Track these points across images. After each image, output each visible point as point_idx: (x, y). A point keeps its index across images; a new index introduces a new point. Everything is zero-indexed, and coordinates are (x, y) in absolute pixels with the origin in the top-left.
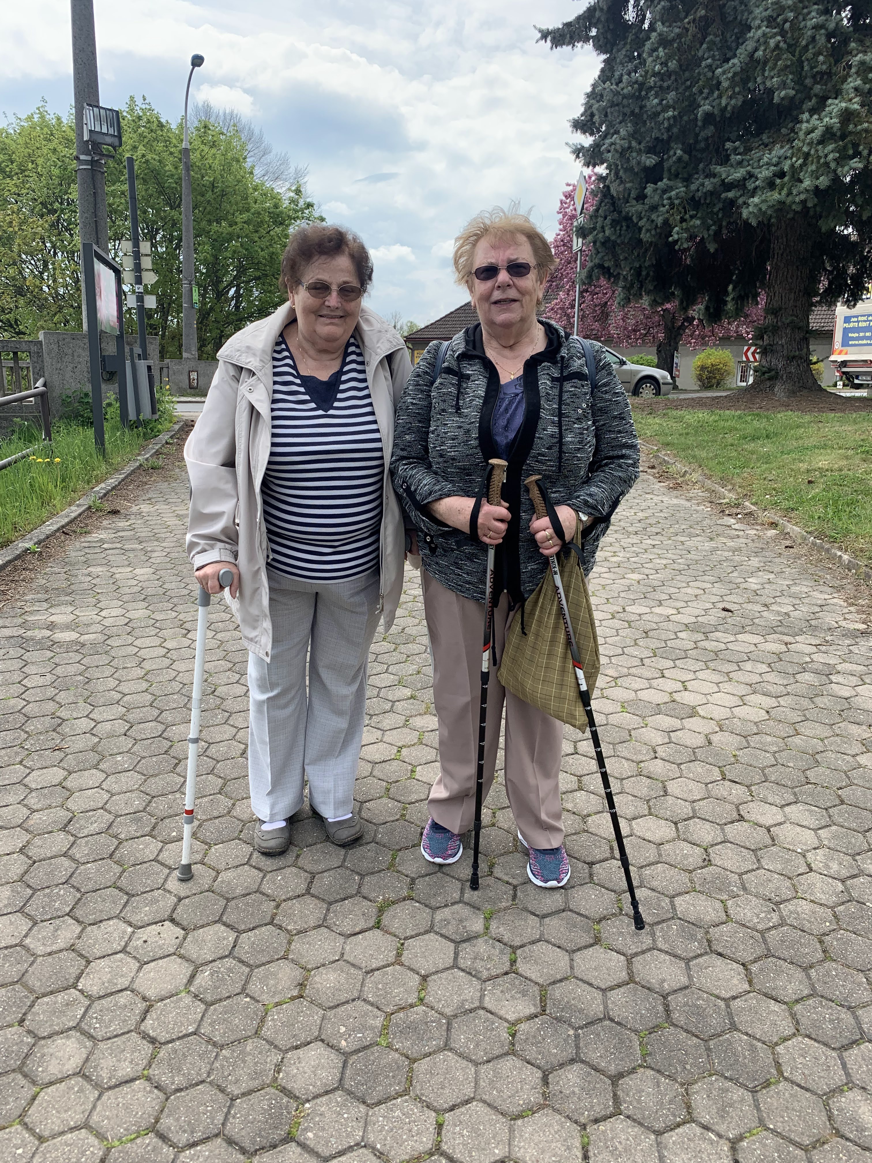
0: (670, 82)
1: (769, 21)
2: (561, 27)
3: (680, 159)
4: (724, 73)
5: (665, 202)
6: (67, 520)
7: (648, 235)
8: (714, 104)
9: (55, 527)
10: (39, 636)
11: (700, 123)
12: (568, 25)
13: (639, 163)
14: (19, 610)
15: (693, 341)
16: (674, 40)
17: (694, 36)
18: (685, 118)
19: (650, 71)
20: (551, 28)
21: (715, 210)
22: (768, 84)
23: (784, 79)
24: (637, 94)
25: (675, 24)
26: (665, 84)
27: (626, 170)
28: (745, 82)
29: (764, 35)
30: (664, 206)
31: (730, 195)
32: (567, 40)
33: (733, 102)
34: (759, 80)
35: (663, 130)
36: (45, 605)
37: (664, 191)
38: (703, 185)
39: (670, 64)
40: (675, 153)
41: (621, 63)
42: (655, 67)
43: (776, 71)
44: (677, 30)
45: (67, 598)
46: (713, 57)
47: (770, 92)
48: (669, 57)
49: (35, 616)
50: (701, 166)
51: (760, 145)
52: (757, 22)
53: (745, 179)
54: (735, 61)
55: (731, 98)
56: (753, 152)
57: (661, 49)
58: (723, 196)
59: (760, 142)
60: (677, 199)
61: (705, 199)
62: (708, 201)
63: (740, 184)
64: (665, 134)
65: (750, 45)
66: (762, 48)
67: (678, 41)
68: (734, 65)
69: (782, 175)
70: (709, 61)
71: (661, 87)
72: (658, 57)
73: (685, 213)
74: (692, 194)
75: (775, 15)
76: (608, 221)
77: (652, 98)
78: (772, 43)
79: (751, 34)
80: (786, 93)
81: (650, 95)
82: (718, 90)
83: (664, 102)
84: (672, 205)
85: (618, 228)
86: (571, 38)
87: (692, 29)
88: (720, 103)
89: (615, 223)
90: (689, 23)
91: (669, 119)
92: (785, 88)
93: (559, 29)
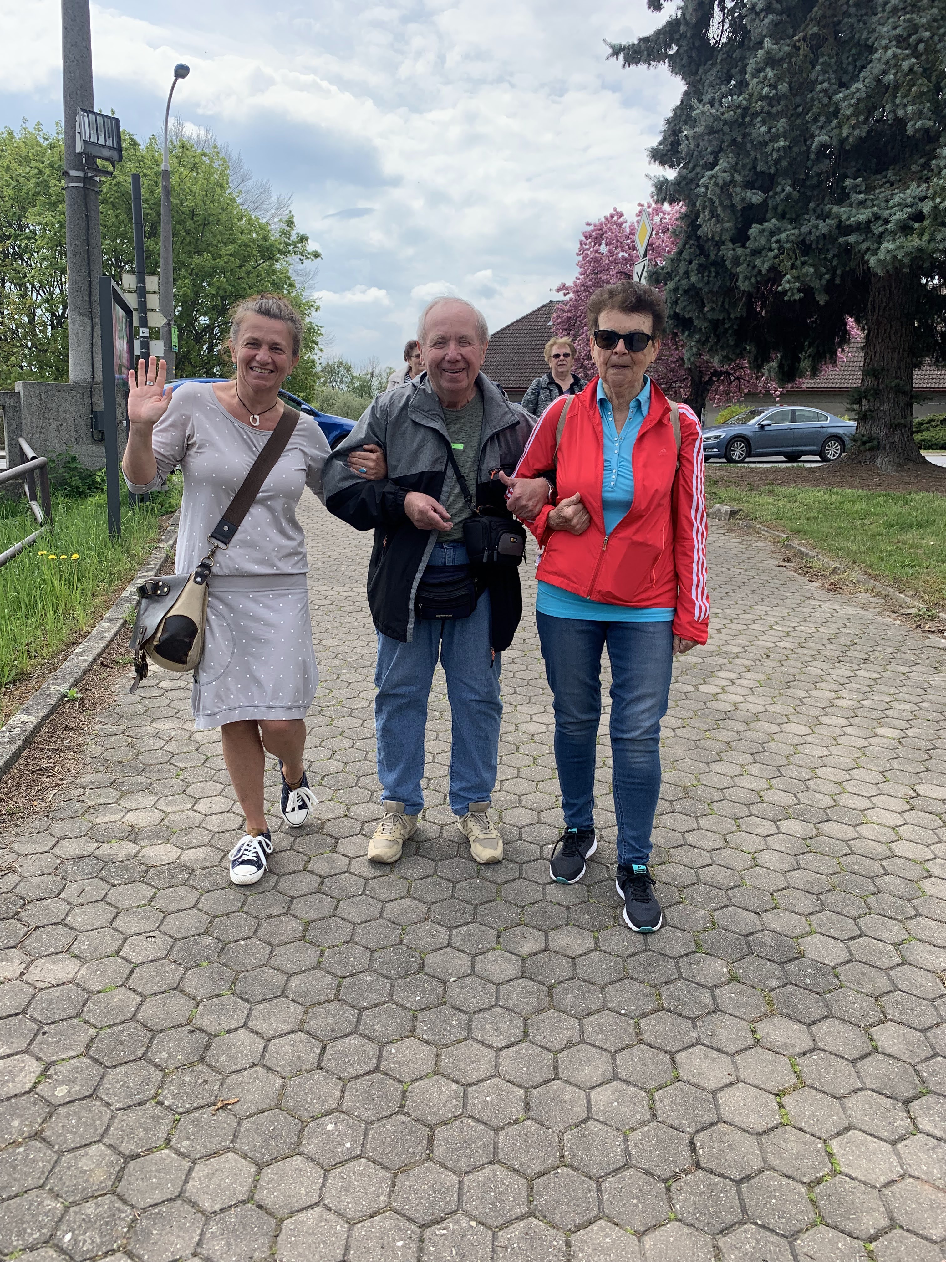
0: (779, 108)
1: (898, 42)
2: (636, 42)
3: (789, 196)
4: (845, 98)
5: (774, 245)
6: (102, 645)
7: (747, 282)
8: (833, 134)
9: (90, 657)
10: (121, 856)
11: (813, 156)
12: (646, 40)
13: (744, 199)
14: (78, 805)
15: (717, 397)
16: (782, 60)
17: (806, 56)
18: (796, 150)
19: (756, 94)
20: (624, 43)
21: (829, 256)
22: (900, 113)
23: (921, 107)
24: (740, 120)
25: (782, 42)
26: (774, 110)
27: (725, 208)
28: (870, 111)
29: (895, 56)
30: (771, 250)
31: (852, 239)
32: (643, 58)
33: (856, 132)
34: (888, 108)
35: (771, 163)
36: (113, 794)
37: (772, 234)
38: (816, 227)
39: (779, 87)
40: (783, 190)
41: (711, 85)
42: (762, 89)
43: (910, 98)
44: (787, 49)
45: (140, 779)
46: (829, 79)
47: (901, 123)
48: (779, 79)
49: (104, 815)
50: (812, 205)
51: (885, 183)
52: (884, 42)
53: (869, 222)
54: (859, 85)
55: (854, 127)
56: (878, 191)
57: (768, 69)
58: (841, 240)
59: (885, 180)
60: (787, 242)
61: (818, 243)
62: (820, 246)
63: (864, 228)
64: (773, 168)
65: (876, 68)
66: (893, 71)
67: (787, 60)
68: (858, 90)
69: (919, 217)
70: (826, 85)
71: (769, 113)
72: (765, 78)
73: (796, 259)
74: (801, 237)
75: (905, 34)
76: (694, 266)
77: (758, 125)
78: (906, 65)
79: (877, 55)
80: (923, 124)
81: (755, 121)
82: (837, 118)
83: (773, 130)
84: (781, 248)
85: (706, 274)
86: (649, 55)
87: (804, 49)
88: (841, 133)
89: (702, 268)
90: (799, 41)
91: (778, 150)
92: (920, 118)
93: (634, 45)
